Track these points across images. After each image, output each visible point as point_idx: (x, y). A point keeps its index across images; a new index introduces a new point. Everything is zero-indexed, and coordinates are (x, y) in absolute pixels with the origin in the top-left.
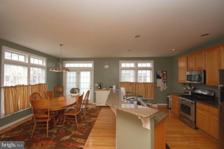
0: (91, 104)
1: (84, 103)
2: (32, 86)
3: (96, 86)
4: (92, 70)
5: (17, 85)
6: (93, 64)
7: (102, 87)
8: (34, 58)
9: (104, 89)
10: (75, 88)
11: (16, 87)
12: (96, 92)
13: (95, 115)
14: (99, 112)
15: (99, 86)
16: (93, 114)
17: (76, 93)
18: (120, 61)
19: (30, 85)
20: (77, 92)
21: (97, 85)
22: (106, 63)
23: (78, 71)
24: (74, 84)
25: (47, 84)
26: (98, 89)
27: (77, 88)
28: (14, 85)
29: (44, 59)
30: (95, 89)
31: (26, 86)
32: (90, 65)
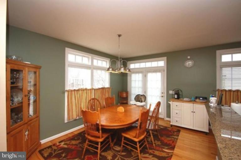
0: (163, 119)
1: (153, 116)
2: (95, 90)
3: (170, 94)
4: (164, 71)
5: (79, 89)
6: (164, 62)
7: (180, 96)
8: (98, 60)
9: (185, 99)
10: (142, 94)
11: (78, 90)
12: (171, 103)
13: (171, 142)
14: (176, 137)
15: (176, 94)
16: (166, 140)
17: (142, 102)
18: (218, 52)
19: (93, 89)
20: (143, 100)
21: (171, 92)
22: (189, 57)
23: (145, 72)
24: (140, 89)
25: (110, 88)
26: (174, 100)
27: (144, 95)
28: (77, 89)
29: (108, 60)
30: (170, 98)
31: (88, 90)
32: (161, 63)
